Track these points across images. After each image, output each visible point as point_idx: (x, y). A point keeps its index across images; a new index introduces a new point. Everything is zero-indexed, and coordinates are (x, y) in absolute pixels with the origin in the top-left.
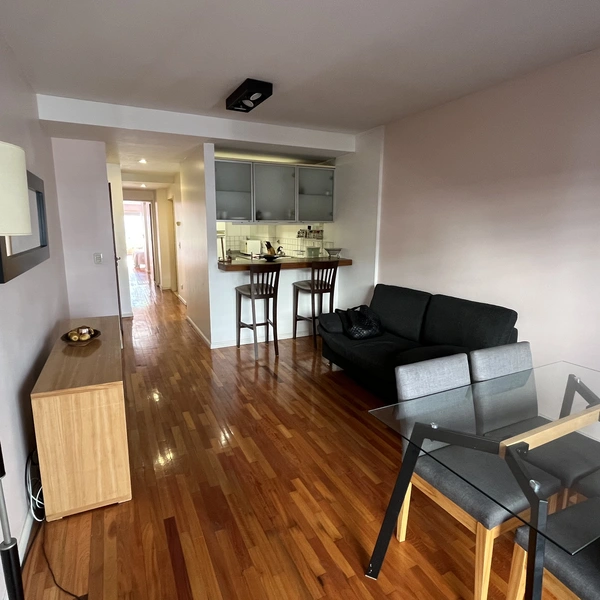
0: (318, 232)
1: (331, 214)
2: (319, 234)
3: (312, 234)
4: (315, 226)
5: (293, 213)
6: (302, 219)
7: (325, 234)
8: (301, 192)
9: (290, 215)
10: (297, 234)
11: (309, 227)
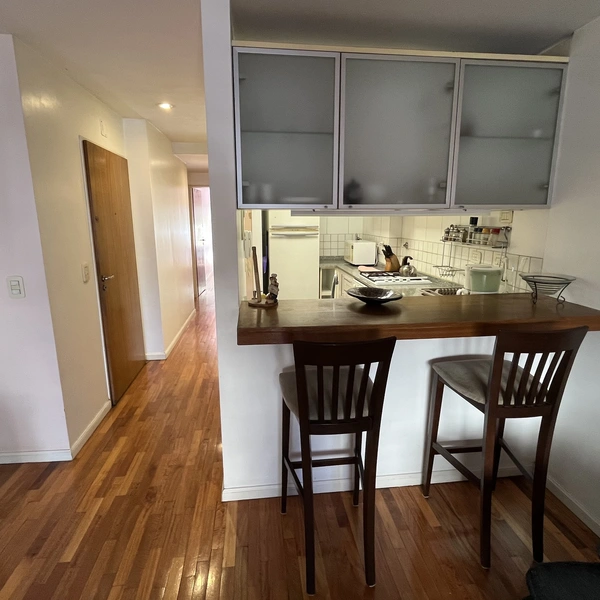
0: (497, 231)
1: (544, 187)
2: (499, 236)
3: (480, 237)
4: (490, 216)
5: (442, 187)
6: (462, 202)
7: (513, 236)
8: (467, 132)
9: (432, 190)
10: (443, 234)
11: (474, 221)
